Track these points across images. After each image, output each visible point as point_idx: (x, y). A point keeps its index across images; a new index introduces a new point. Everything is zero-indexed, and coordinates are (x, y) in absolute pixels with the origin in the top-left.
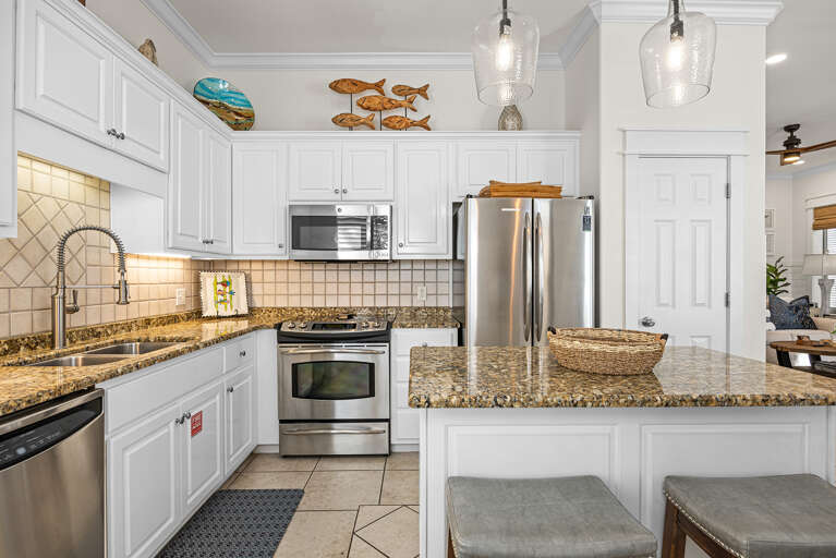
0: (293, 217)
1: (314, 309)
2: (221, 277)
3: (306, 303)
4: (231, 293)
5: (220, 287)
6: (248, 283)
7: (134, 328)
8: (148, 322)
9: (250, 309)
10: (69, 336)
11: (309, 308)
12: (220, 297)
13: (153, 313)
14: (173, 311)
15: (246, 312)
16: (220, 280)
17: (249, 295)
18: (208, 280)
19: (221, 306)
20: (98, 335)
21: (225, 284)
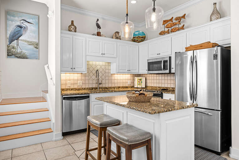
0: (148, 63)
1: (159, 87)
2: (139, 78)
3: (158, 86)
4: (142, 82)
5: (139, 81)
6: (146, 79)
7: (116, 88)
8: (119, 87)
9: (145, 86)
10: (99, 88)
11: (158, 87)
12: (139, 83)
13: (121, 85)
14: (127, 86)
15: (145, 87)
16: (139, 79)
17: (146, 83)
18: (137, 79)
19: (139, 85)
20: (107, 89)
21: (140, 80)
